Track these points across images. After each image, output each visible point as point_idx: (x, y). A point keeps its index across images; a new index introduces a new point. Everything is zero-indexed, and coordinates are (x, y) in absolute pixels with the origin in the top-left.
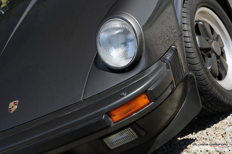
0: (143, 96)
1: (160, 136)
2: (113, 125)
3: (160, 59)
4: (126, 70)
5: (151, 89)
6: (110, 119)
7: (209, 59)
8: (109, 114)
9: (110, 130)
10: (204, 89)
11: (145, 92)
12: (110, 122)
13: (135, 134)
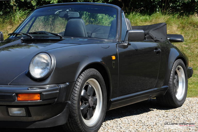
0: (39, 95)
1: (37, 123)
2: (16, 101)
3: (57, 84)
4: (38, 80)
5: (44, 93)
6: (17, 98)
7: (84, 105)
8: (17, 94)
9: (13, 104)
10: (73, 115)
11: (40, 93)
12: (16, 99)
13: (25, 113)
